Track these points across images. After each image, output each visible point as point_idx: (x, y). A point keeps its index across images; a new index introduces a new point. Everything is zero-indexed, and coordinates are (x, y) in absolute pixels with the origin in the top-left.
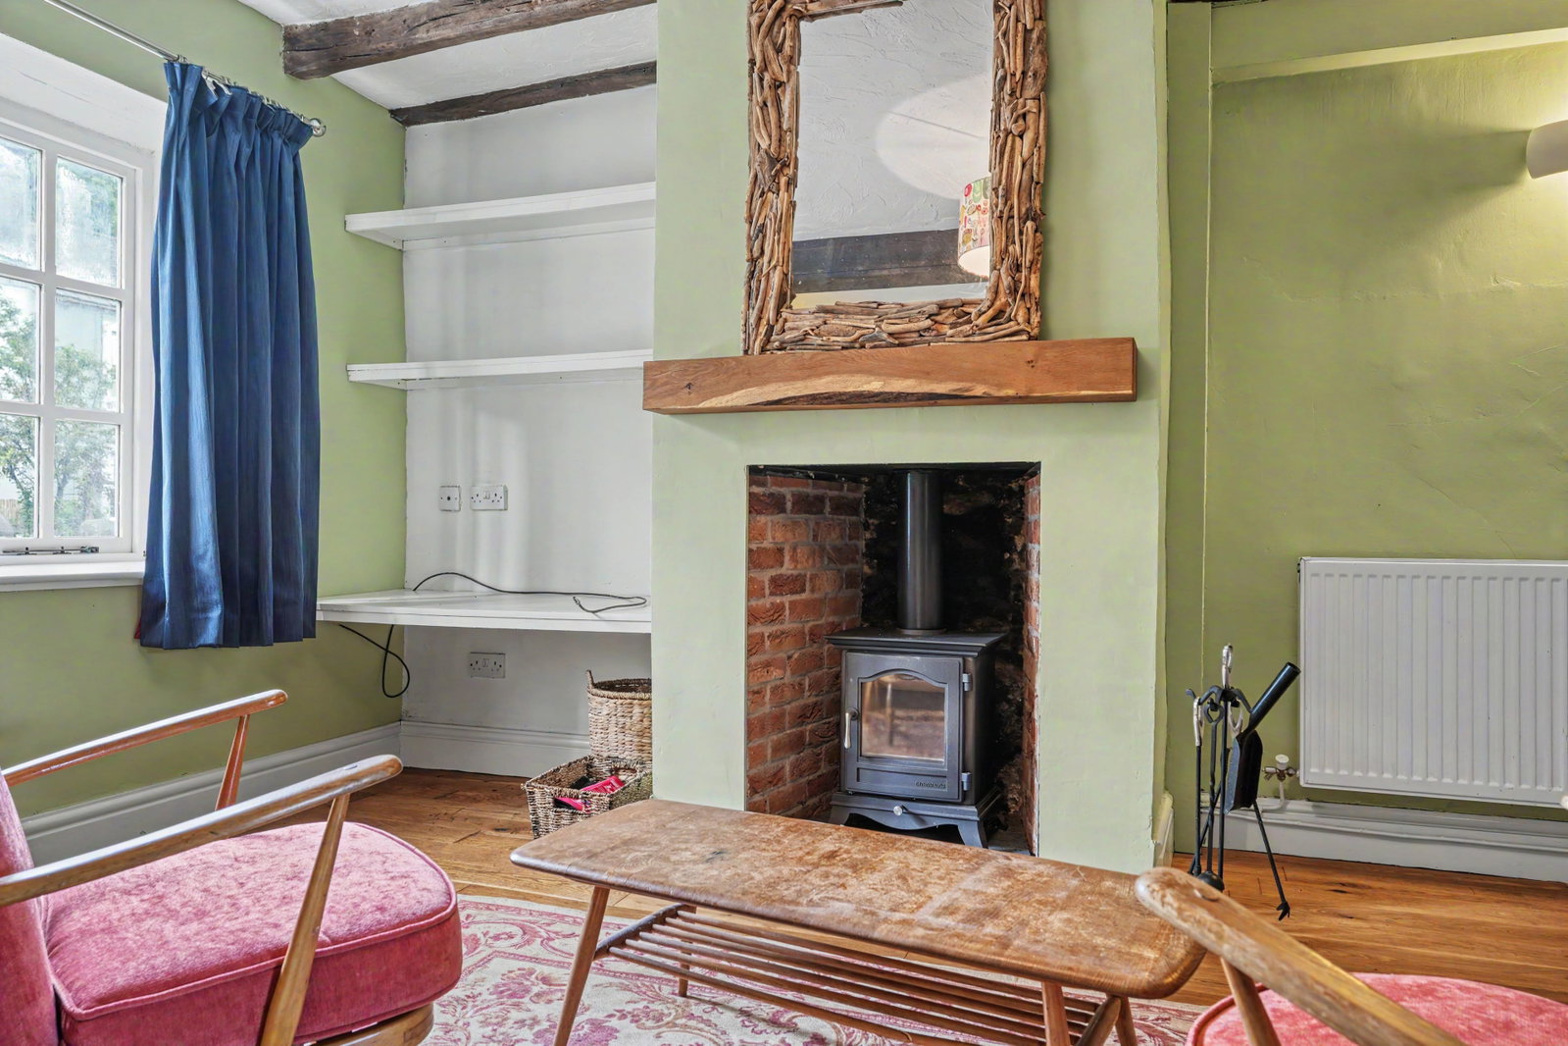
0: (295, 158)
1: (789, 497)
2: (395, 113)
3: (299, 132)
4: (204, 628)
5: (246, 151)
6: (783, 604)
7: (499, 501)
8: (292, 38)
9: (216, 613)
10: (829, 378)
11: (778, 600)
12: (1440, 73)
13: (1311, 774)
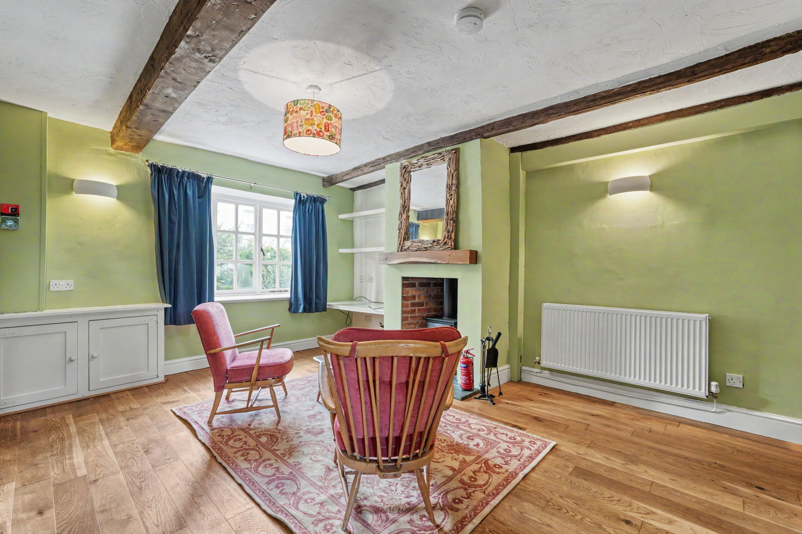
0: (323, 207)
1: (417, 283)
2: (351, 189)
3: (323, 201)
4: (300, 309)
5: (311, 207)
6: (415, 309)
7: (371, 280)
8: (324, 179)
9: (302, 306)
10: (412, 258)
11: (413, 308)
12: (585, 166)
13: (544, 363)
